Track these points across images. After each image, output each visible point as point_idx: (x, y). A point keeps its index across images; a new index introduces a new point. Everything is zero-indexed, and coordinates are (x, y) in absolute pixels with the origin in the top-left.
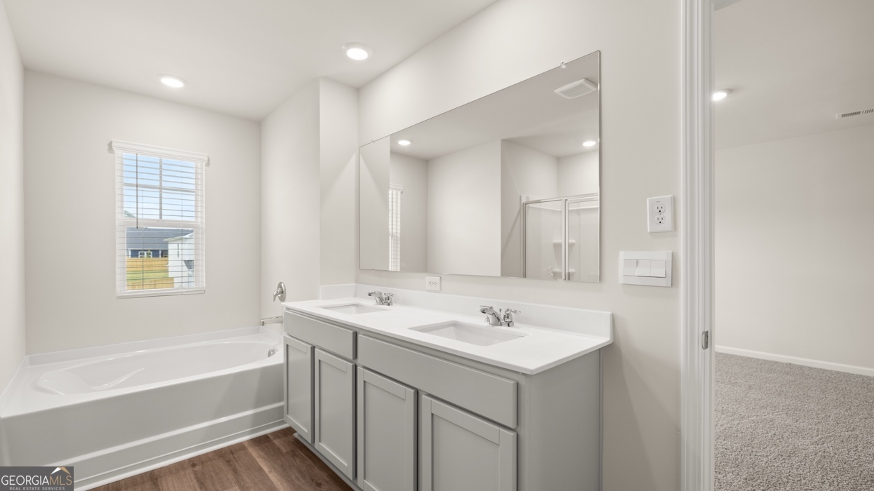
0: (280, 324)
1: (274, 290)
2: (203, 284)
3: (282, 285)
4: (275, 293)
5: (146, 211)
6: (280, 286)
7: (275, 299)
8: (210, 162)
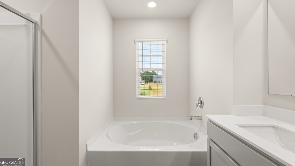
0: (200, 120)
1: (197, 101)
2: (165, 96)
3: (201, 98)
4: (197, 103)
5: (146, 65)
6: (200, 99)
7: (197, 107)
8: (168, 41)
